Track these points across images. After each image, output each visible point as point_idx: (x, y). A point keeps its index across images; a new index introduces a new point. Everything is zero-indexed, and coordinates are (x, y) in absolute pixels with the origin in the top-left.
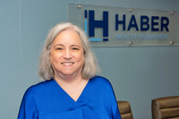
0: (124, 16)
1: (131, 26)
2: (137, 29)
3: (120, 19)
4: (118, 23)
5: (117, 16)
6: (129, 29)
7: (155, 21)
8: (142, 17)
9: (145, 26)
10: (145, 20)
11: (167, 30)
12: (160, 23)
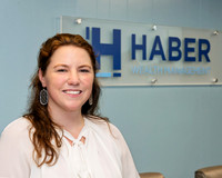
0: (144, 37)
1: (154, 53)
2: (164, 59)
3: (139, 42)
4: (135, 47)
5: (134, 36)
6: (151, 58)
7: (190, 46)
8: (171, 40)
9: (175, 54)
10: (174, 44)
11: (208, 60)
12: (197, 50)
